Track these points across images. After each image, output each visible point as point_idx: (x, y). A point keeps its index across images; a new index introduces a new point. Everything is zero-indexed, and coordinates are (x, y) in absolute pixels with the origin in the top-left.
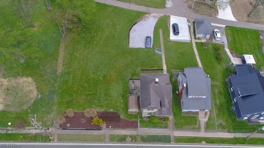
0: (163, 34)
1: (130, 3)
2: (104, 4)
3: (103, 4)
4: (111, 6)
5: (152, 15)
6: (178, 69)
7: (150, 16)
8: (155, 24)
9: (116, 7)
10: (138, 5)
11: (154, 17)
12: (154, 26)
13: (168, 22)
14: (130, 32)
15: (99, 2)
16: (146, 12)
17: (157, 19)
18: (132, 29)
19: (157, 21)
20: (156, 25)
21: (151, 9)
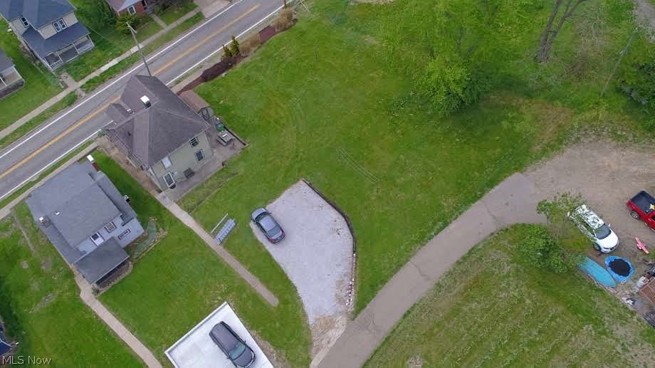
0: (256, 299)
1: (438, 285)
2: (481, 196)
3: (483, 192)
4: (457, 211)
5: (342, 321)
6: (155, 246)
7: (341, 313)
8: (304, 299)
9: (446, 224)
10: (413, 308)
11: (329, 324)
12: (301, 291)
13: (277, 360)
14: (341, 217)
15: (497, 188)
16: (364, 312)
17: (311, 320)
18: (346, 231)
19: (305, 315)
20: (299, 298)
21: (367, 343)
